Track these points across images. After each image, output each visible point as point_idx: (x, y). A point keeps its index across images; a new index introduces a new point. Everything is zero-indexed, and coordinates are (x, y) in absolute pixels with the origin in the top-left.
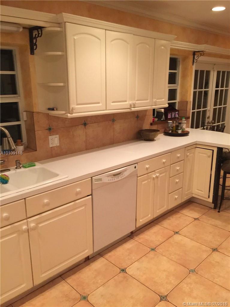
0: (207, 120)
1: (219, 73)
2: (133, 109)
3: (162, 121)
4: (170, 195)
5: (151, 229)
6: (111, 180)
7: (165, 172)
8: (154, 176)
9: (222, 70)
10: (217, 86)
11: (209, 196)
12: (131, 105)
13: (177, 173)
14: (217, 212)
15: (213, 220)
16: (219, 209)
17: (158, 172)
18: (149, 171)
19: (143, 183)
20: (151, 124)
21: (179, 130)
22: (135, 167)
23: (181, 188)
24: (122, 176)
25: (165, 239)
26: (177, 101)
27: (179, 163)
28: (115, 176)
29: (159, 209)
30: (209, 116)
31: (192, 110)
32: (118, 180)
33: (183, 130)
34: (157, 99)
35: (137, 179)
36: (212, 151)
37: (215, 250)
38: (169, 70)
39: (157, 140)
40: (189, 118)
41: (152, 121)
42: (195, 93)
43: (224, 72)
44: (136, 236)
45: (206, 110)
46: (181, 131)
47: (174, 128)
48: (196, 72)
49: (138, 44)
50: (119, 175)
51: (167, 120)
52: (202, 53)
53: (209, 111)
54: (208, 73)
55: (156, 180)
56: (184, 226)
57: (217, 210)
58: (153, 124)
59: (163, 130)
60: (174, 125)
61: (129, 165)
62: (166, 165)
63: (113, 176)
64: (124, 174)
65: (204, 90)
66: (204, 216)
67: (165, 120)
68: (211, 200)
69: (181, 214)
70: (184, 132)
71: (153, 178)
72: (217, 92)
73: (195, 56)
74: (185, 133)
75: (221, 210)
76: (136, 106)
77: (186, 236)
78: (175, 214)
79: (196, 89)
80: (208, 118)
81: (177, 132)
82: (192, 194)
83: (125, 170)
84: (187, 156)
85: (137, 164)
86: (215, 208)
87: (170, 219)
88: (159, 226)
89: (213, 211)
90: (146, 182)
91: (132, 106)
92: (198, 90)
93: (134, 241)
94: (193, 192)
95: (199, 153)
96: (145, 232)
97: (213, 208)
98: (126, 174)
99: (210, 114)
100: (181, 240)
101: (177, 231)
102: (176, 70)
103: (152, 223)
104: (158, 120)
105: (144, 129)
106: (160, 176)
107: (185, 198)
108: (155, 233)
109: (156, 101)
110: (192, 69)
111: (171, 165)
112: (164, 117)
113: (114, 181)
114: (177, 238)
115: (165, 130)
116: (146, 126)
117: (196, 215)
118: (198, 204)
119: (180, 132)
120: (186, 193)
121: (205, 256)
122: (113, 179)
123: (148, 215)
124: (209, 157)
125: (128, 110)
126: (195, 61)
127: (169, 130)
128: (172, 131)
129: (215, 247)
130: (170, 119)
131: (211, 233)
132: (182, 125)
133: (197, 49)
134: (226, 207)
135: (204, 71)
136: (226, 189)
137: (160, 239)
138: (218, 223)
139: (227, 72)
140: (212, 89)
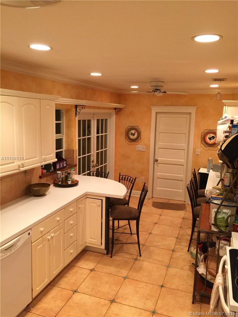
0: (92, 164)
1: (98, 121)
2: (22, 169)
3: (51, 172)
4: (65, 251)
5: (48, 293)
6: (3, 256)
7: (59, 229)
8: (49, 238)
9: (100, 118)
10: (98, 133)
11: (102, 243)
12: (19, 166)
13: (72, 227)
14: (110, 258)
15: (108, 267)
16: (112, 254)
17: (53, 232)
18: (43, 233)
19: (38, 248)
20: (40, 177)
21: (69, 181)
22: (29, 234)
23: (75, 241)
24: (15, 248)
25: (64, 303)
26: (64, 149)
27: (72, 217)
28: (7, 251)
29: (56, 269)
30: (93, 160)
31: (79, 156)
32: (11, 253)
33: (72, 181)
34: (46, 155)
35: (32, 245)
36: (101, 200)
37: (113, 301)
38: (56, 121)
39: (48, 194)
40: (76, 165)
41: (40, 174)
42: (79, 140)
43: (102, 120)
44: (33, 307)
45: (90, 155)
46: (71, 181)
47: (64, 178)
48: (79, 121)
49: (24, 105)
50: (11, 248)
51: (56, 171)
52: (83, 107)
53: (92, 156)
54: (89, 121)
55: (51, 241)
56: (82, 281)
57: (110, 255)
58: (42, 177)
59: (52, 181)
60: (64, 176)
61: (22, 234)
62: (60, 222)
63: (5, 251)
64: (17, 244)
65: (87, 137)
66: (99, 265)
67: (54, 171)
68: (103, 247)
69: (77, 268)
70: (73, 182)
71: (48, 239)
72: (98, 137)
73: (78, 109)
74: (75, 183)
75: (113, 254)
76: (25, 165)
77: (84, 292)
78: (71, 269)
79: (80, 137)
80: (93, 162)
81: (67, 183)
82: (86, 243)
83: (18, 240)
84: (79, 208)
85: (30, 230)
86: (107, 254)
87: (67, 277)
88: (56, 288)
89: (106, 257)
90: (41, 245)
91: (21, 166)
92: (82, 138)
93: (31, 314)
94: (87, 242)
95: (90, 203)
96: (42, 299)
97: (106, 253)
98: (20, 244)
99: (94, 158)
100: (81, 299)
101: (75, 289)
102: (61, 121)
103: (49, 286)
104: (46, 172)
105: (33, 183)
106: (55, 235)
107: (80, 249)
108: (53, 298)
109: (45, 158)
110: (76, 120)
111: (65, 221)
112: (52, 168)
113: (6, 256)
114: (77, 297)
115: (55, 181)
116: (35, 180)
117: (91, 265)
118: (92, 252)
119: (70, 183)
120: (80, 244)
121: (105, 311)
122: (6, 254)
123: (45, 280)
124: (99, 206)
125: (17, 171)
126: (78, 113)
127: (59, 182)
128: (62, 183)
129: (112, 297)
130: (59, 170)
131: (107, 283)
132: (71, 175)
133: (79, 103)
134: (117, 250)
135: (86, 120)
136: (115, 232)
137: (60, 303)
138: (112, 269)
139: (105, 119)
140: (94, 135)
